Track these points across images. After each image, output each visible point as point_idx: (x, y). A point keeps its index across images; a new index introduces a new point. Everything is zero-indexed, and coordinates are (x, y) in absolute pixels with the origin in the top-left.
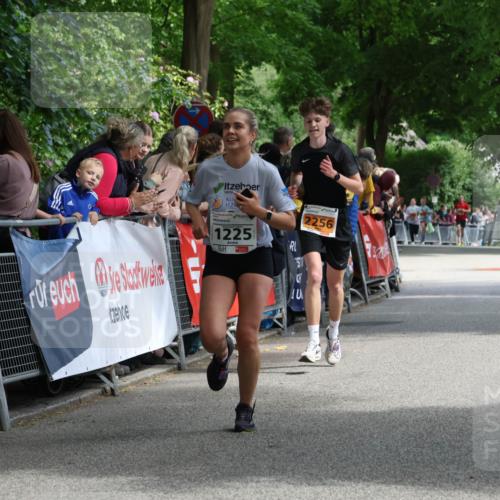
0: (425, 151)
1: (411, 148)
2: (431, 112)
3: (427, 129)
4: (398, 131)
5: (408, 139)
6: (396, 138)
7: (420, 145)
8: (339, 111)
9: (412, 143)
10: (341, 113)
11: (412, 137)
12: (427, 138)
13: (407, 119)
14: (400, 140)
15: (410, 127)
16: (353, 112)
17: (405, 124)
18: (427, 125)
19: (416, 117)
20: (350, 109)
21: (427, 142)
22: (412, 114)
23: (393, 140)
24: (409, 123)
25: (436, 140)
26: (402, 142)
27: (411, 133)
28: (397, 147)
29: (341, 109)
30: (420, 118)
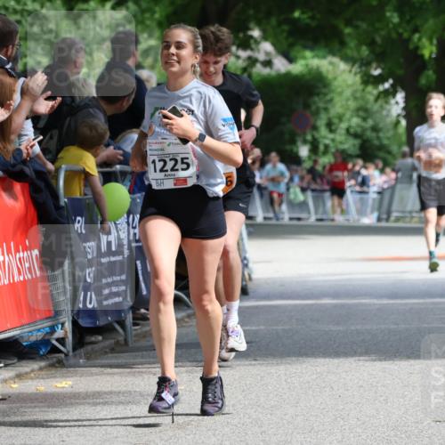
0: (288, 75)
1: (266, 71)
2: (297, 14)
3: (291, 40)
4: (246, 44)
5: (261, 57)
6: (243, 54)
7: (281, 65)
8: (154, 12)
9: (268, 63)
10: (157, 16)
11: (267, 54)
12: (293, 54)
13: (259, 24)
14: (250, 58)
15: (265, 38)
16: (175, 13)
17: (256, 33)
18: (291, 33)
19: (274, 21)
20: (170, 9)
21: (291, 60)
22: (269, 14)
23: (238, 57)
24: (264, 31)
25: (304, 58)
26: (252, 61)
27: (267, 46)
28: (245, 70)
29: (157, 9)
30: (280, 24)
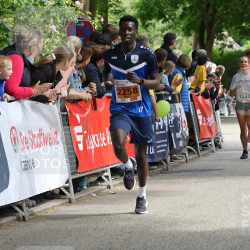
0: (239, 51)
1: (230, 50)
2: (244, 25)
3: (241, 36)
4: (221, 38)
5: (228, 44)
6: (220, 42)
7: (236, 47)
8: (180, 24)
9: (231, 46)
10: (182, 26)
11: (230, 42)
12: (242, 42)
13: (227, 29)
14: (223, 44)
15: (230, 35)
16: (190, 24)
17: (226, 33)
18: (241, 33)
19: (234, 28)
20: (188, 23)
21: (241, 45)
22: (231, 25)
23: (217, 44)
24: (229, 32)
25: (247, 44)
26: (224, 45)
27: (230, 39)
28: (220, 49)
29: (182, 23)
30: (236, 29)
